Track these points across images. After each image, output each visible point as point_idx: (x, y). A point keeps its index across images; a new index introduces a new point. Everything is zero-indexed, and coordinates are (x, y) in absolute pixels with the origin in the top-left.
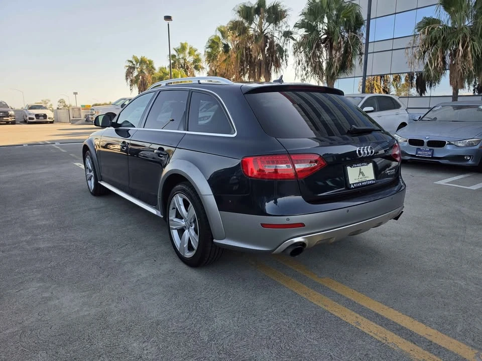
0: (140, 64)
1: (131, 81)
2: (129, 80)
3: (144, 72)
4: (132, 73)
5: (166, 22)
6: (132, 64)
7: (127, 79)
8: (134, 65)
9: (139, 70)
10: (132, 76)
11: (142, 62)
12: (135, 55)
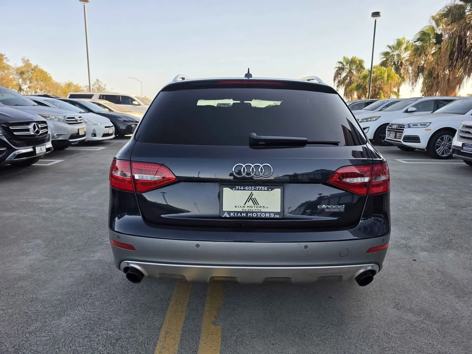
0: (350, 65)
1: (339, 81)
2: (336, 81)
3: (352, 73)
4: (340, 74)
5: (373, 19)
6: (342, 65)
7: (335, 80)
8: (344, 66)
9: (348, 70)
10: (340, 77)
11: (352, 62)
12: (346, 56)
